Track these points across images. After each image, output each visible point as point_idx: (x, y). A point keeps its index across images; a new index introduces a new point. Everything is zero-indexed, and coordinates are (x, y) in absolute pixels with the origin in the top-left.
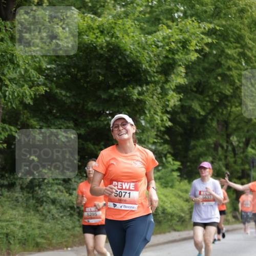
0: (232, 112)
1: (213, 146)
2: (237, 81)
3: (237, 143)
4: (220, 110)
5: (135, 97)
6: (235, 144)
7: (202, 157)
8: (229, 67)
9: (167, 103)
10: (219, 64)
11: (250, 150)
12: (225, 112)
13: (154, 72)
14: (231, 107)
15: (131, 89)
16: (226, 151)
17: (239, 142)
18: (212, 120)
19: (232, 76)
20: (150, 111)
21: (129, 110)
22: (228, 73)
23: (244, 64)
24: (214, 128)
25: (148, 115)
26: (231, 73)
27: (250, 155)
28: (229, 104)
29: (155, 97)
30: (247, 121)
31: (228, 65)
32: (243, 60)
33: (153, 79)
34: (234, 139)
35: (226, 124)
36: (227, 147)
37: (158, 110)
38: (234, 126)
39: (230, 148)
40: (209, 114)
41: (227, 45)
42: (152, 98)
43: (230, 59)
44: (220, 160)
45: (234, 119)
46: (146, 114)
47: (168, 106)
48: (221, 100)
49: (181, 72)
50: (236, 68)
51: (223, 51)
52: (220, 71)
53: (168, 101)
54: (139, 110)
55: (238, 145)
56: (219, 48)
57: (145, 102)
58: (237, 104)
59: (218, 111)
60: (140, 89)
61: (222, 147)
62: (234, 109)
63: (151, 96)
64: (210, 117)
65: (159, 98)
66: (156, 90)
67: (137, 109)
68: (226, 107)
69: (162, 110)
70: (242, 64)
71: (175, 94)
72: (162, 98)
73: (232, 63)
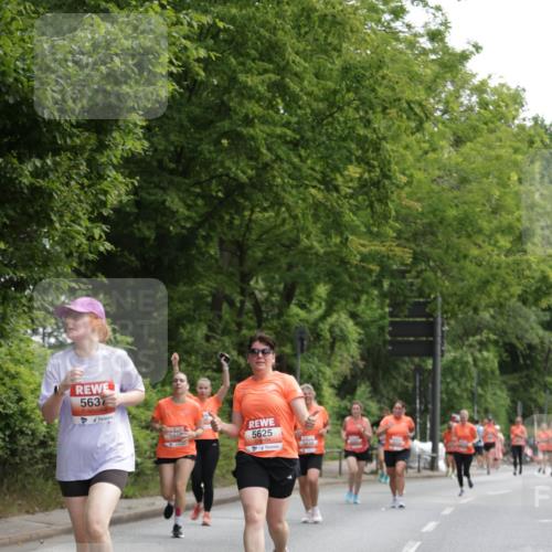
0: (256, 222)
1: (209, 299)
2: (264, 151)
3: (265, 294)
4: (227, 217)
5: (26, 181)
6: (261, 296)
7: (184, 326)
8: (247, 116)
9: (103, 198)
10: (224, 110)
11: (294, 309)
12: (237, 222)
13: (72, 125)
14: (252, 212)
15: (15, 161)
16: (240, 312)
17: (271, 293)
18: (207, 238)
19: (253, 138)
20: (61, 216)
21: (11, 213)
22: (245, 131)
23: (282, 111)
24: (211, 256)
25: (57, 225)
26: (251, 131)
27: (295, 322)
28: (247, 203)
29: (73, 183)
30: (287, 243)
31: (244, 111)
32: (279, 101)
33: (68, 141)
34: (258, 284)
35: (239, 249)
36: (242, 302)
37: (81, 214)
38: (259, 254)
39: (249, 305)
40: (200, 225)
41: (243, 64)
42: (68, 184)
43: (250, 98)
44: (226, 332)
45: (259, 239)
46: (52, 222)
47: (104, 204)
48: (228, 194)
49: (136, 125)
50: (264, 121)
51: (233, 80)
52: (226, 125)
53: (105, 193)
54: (36, 212)
55: (267, 299)
56: (224, 73)
57: (51, 196)
58: (265, 205)
59: (222, 218)
60: (38, 163)
61: (231, 304)
62: (258, 215)
63: (64, 180)
64: (203, 232)
65: (82, 186)
66: (76, 167)
67: (31, 210)
68: (239, 210)
69: (92, 213)
70: (277, 112)
71: (121, 178)
72: (89, 186)
73: (254, 108)
